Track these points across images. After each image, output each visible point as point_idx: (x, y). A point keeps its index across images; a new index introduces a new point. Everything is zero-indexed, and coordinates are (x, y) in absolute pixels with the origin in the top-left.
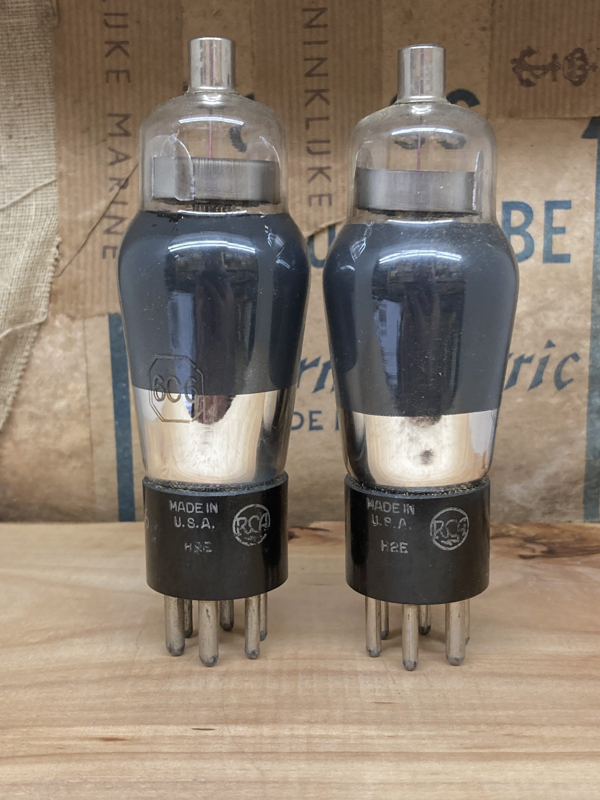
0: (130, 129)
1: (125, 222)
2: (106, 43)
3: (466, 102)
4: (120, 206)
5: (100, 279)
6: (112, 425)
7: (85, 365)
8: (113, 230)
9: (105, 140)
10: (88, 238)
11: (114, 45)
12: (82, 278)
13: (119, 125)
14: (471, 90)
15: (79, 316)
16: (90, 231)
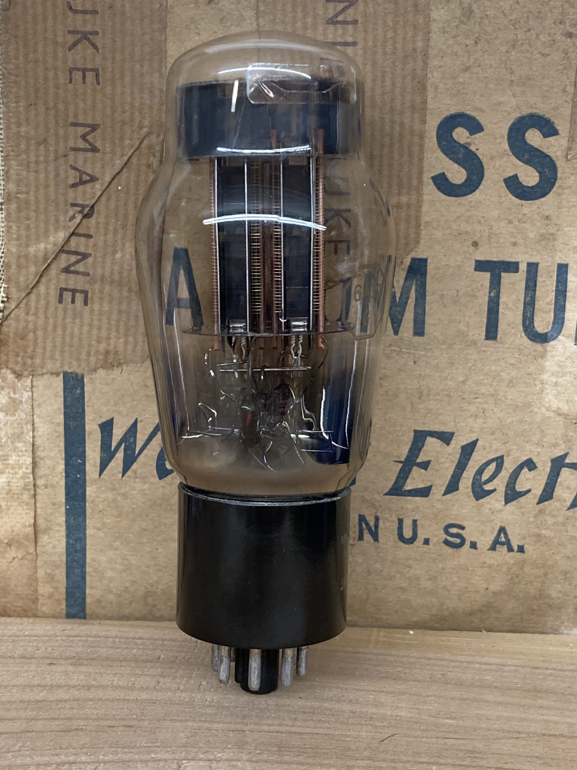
0: (98, 144)
1: (88, 259)
2: (69, 32)
3: (540, 131)
4: (83, 239)
5: (55, 329)
6: (63, 510)
7: (31, 433)
8: (72, 269)
9: (65, 156)
10: (41, 276)
11: (80, 36)
12: (31, 326)
13: (84, 137)
14: (547, 116)
15: (25, 373)
16: (44, 267)
